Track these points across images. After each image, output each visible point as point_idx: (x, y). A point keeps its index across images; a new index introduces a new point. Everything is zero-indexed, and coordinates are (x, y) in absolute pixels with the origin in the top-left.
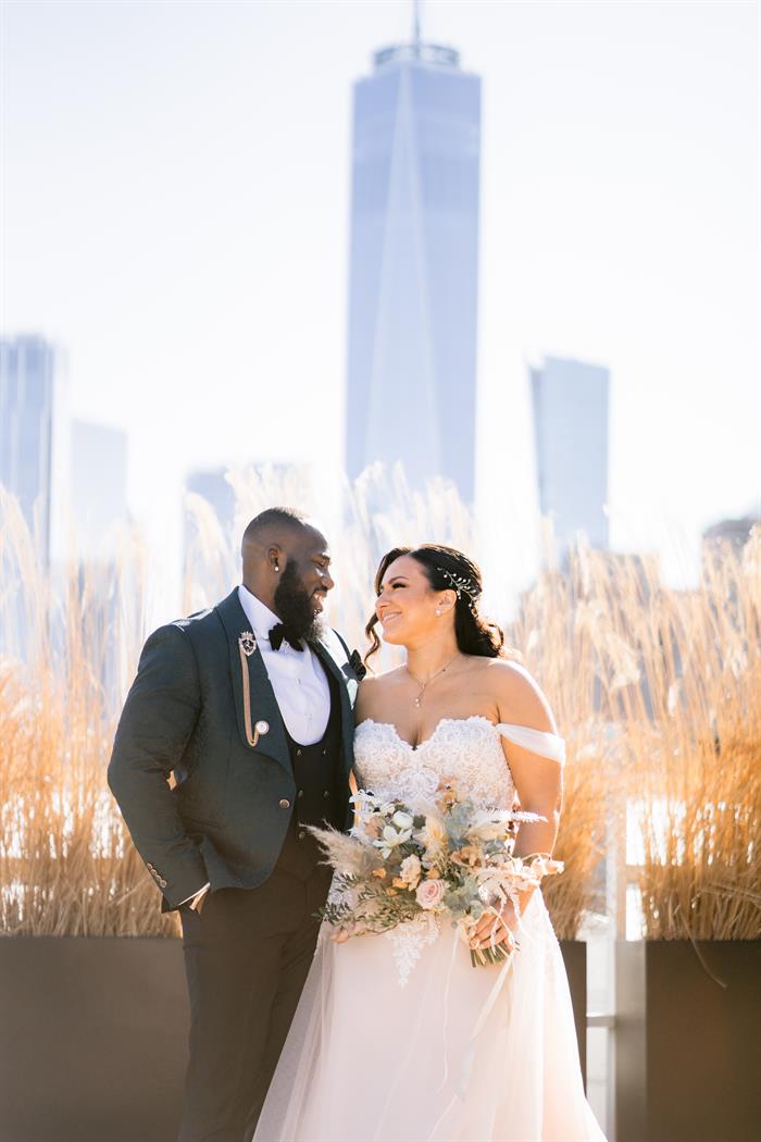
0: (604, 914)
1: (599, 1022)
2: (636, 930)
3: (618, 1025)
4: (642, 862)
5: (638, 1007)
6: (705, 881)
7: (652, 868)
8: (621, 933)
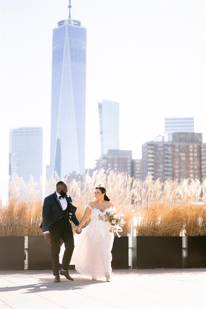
0: (130, 234)
1: (130, 248)
2: (135, 235)
3: (132, 249)
4: (137, 226)
5: (135, 246)
6: (145, 228)
7: (138, 227)
8: (133, 236)
